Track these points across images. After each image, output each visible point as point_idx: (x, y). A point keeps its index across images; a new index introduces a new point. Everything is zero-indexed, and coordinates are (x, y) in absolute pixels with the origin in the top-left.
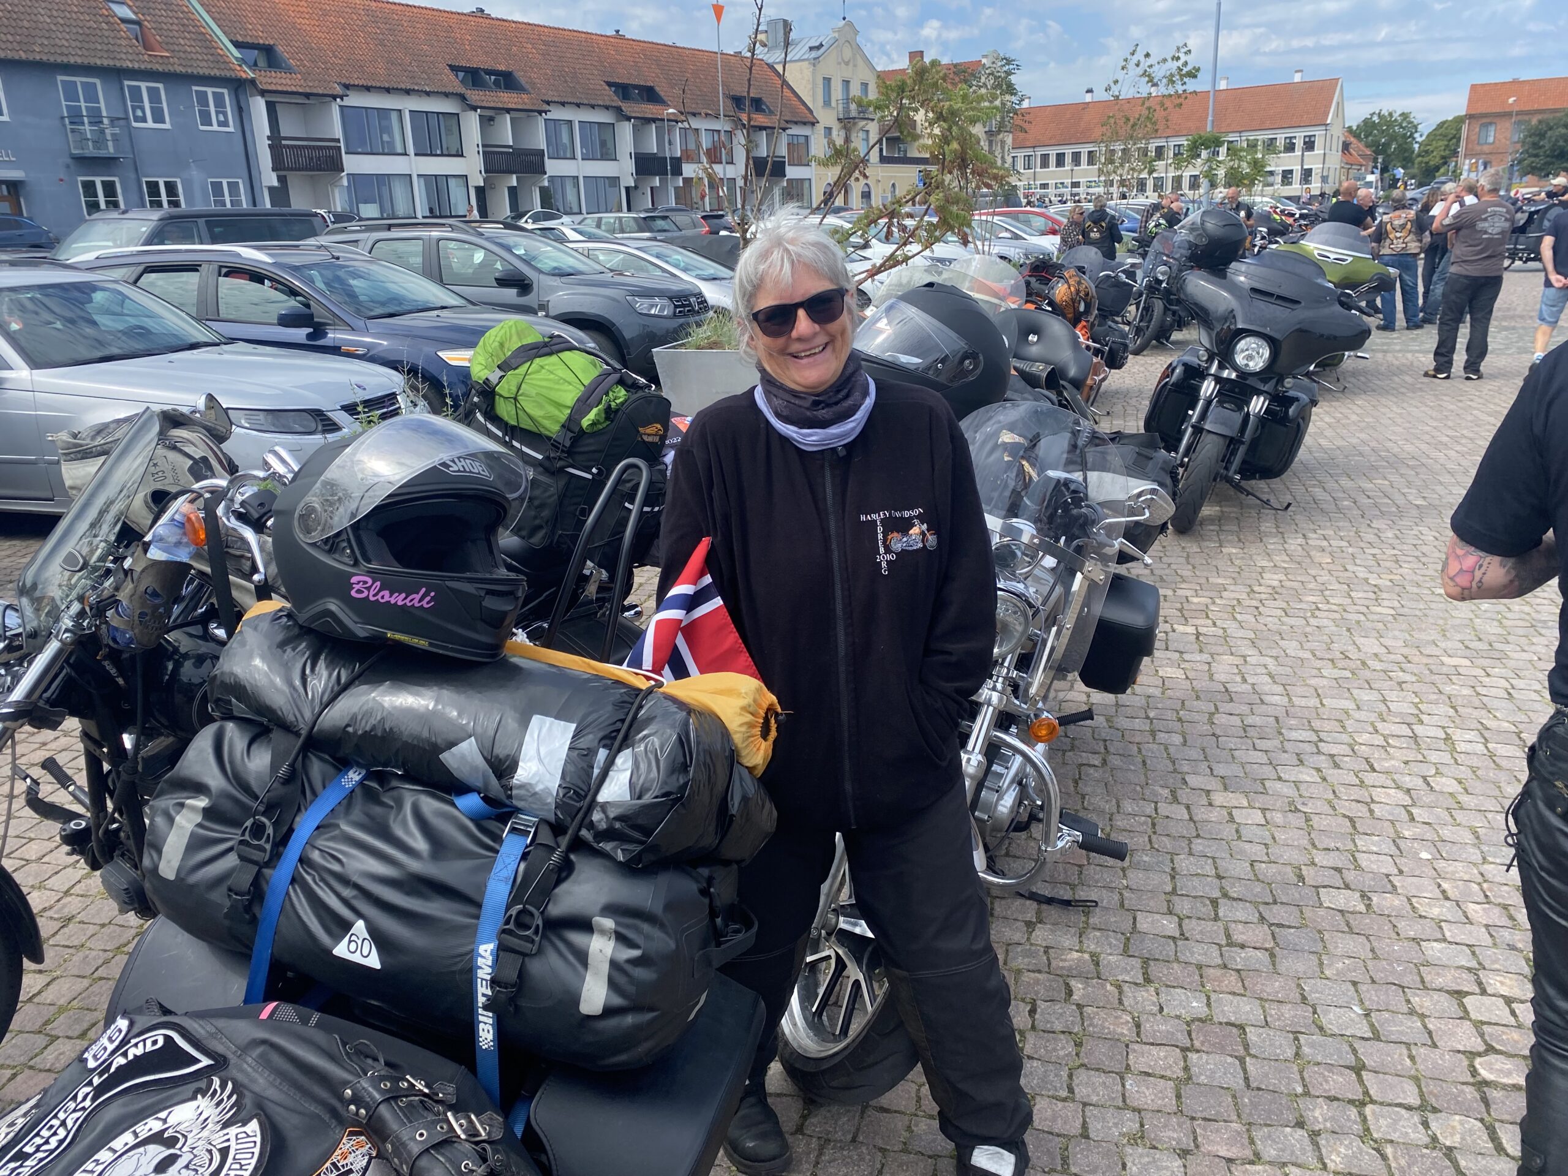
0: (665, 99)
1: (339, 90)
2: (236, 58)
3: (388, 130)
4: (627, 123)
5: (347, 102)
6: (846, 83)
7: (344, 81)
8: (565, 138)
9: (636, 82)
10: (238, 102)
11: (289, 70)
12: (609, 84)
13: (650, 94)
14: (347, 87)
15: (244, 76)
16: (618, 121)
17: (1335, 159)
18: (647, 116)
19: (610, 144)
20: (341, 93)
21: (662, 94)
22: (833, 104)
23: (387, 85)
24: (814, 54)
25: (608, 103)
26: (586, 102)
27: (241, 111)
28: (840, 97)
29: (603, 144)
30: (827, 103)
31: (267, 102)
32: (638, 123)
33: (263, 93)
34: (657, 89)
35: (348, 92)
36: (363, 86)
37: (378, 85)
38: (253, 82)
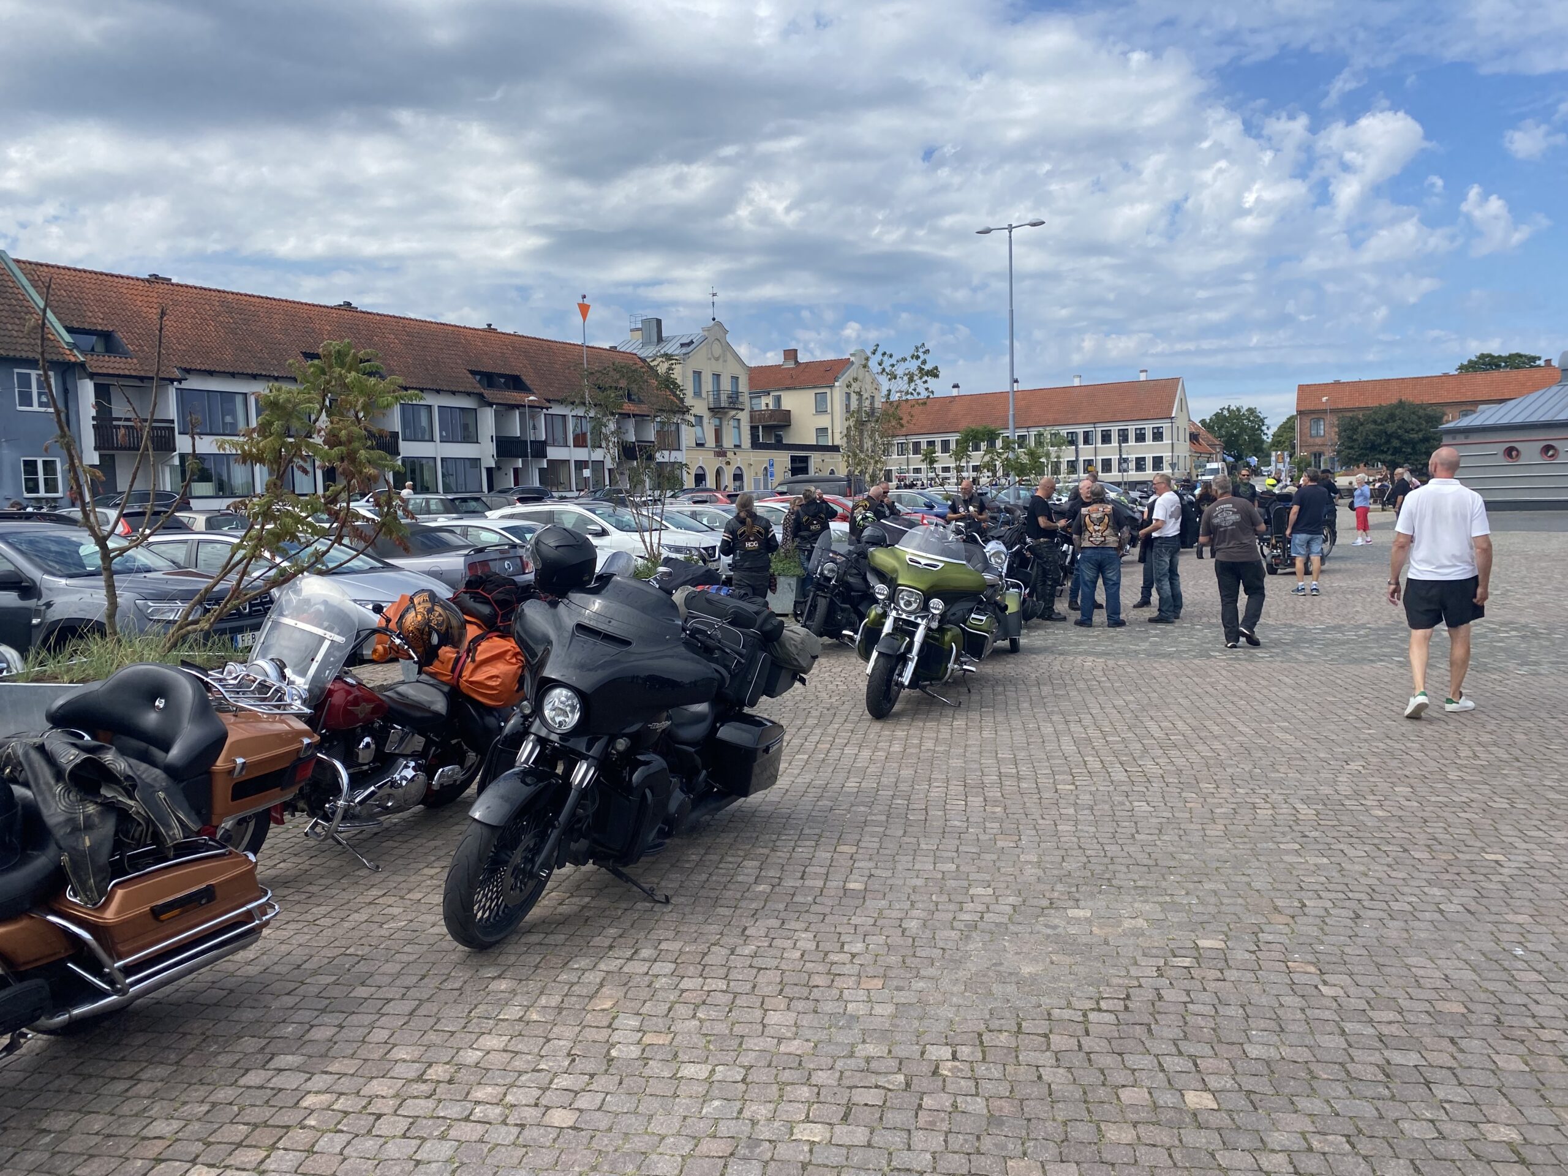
0: (532, 387)
1: (177, 374)
2: (67, 343)
3: (233, 413)
4: (489, 409)
5: (185, 385)
6: (717, 376)
7: (184, 366)
8: (424, 422)
9: (502, 371)
10: (64, 383)
11: (125, 354)
12: (473, 372)
13: (516, 383)
14: (188, 371)
15: (73, 359)
16: (481, 406)
17: (1184, 448)
18: (509, 402)
19: (472, 429)
20: (180, 376)
21: (528, 382)
22: (704, 395)
23: (231, 370)
24: (684, 350)
25: (470, 390)
26: (446, 388)
27: (68, 394)
28: (711, 389)
29: (465, 427)
30: (698, 394)
31: (95, 385)
32: (500, 408)
33: (91, 376)
34: (524, 378)
35: (187, 376)
36: (205, 371)
37: (222, 369)
38: (82, 365)
